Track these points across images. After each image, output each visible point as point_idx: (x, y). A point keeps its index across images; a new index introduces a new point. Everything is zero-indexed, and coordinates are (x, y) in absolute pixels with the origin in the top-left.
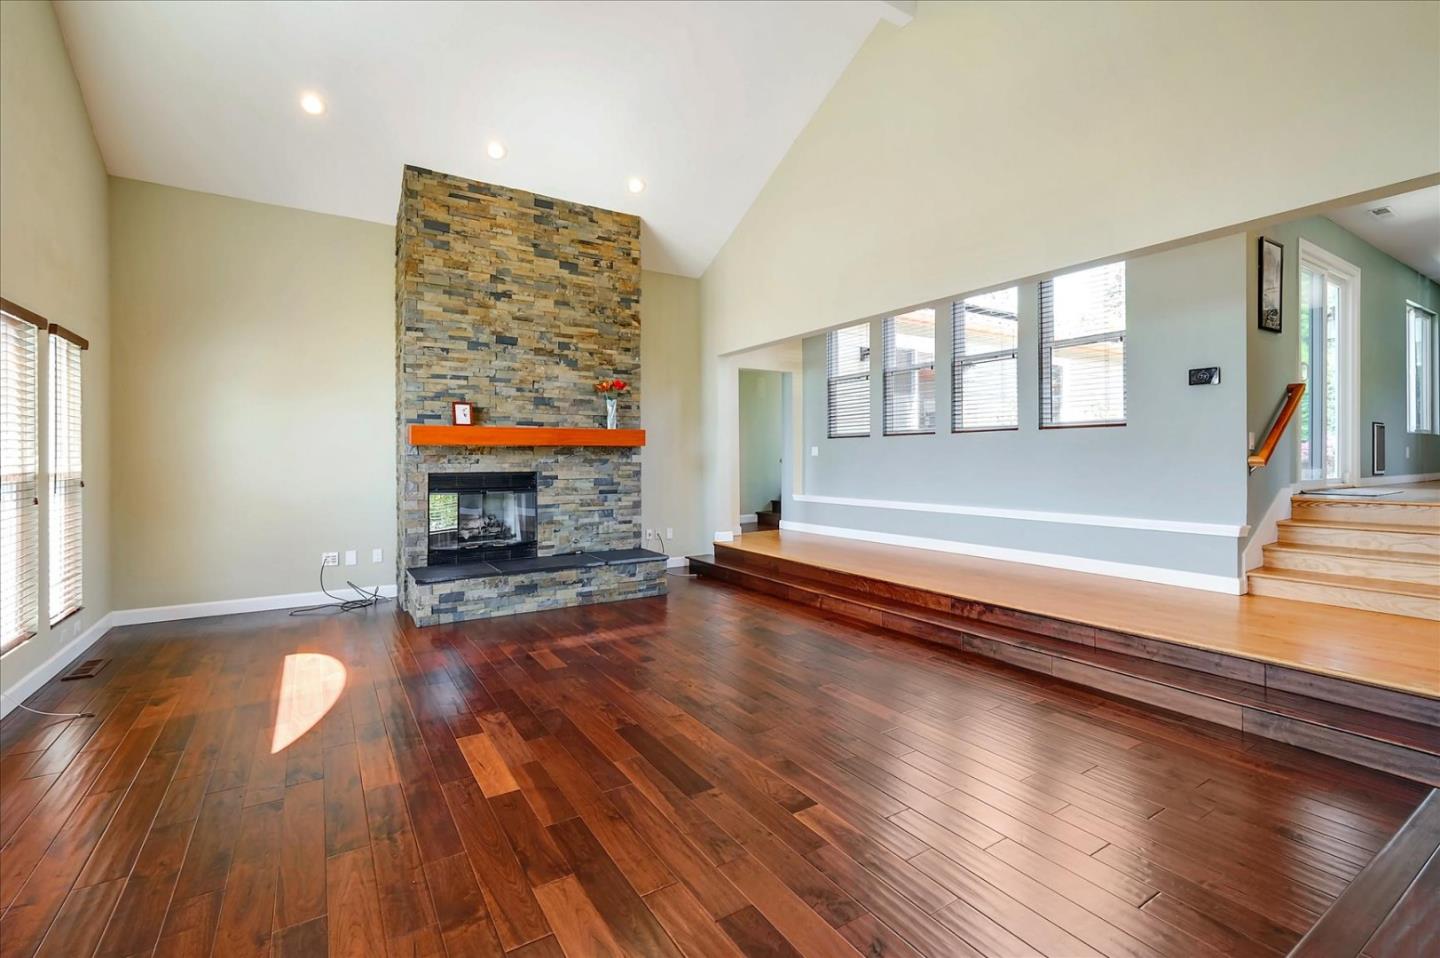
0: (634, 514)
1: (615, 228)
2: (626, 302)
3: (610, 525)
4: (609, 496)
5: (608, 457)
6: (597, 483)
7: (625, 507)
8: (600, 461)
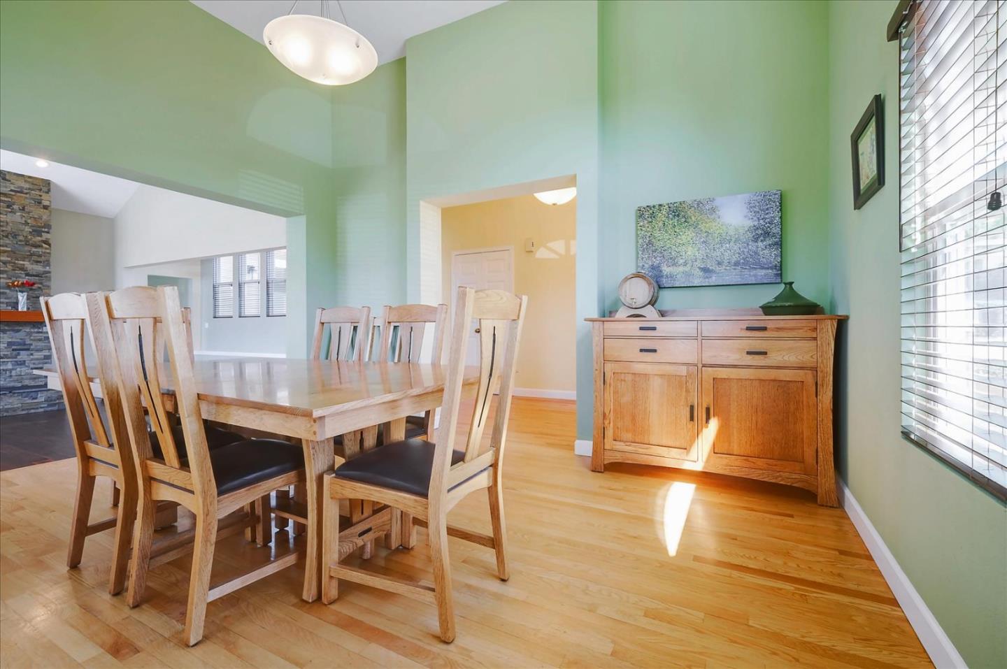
0: (46, 363)
1: (27, 186)
2: (37, 232)
3: (24, 370)
4: (21, 352)
5: (21, 328)
6: (10, 344)
7: (37, 359)
8: (13, 330)
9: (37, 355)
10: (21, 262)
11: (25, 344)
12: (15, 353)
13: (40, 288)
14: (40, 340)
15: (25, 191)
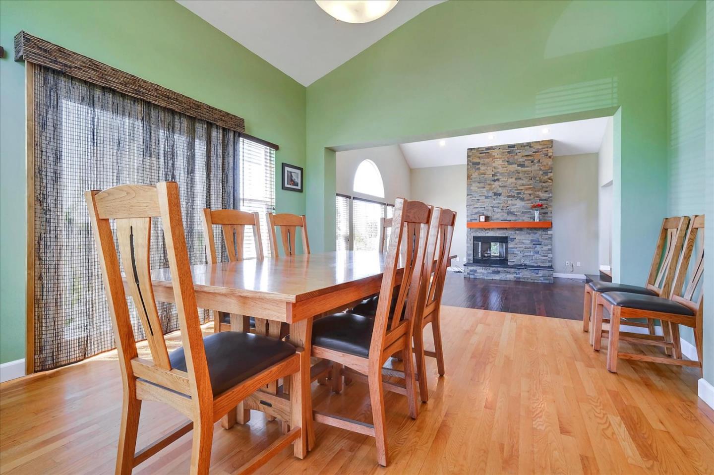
0: (550, 253)
2: (546, 173)
3: (538, 256)
4: (538, 246)
5: (537, 232)
6: (532, 241)
7: (544, 251)
8: (533, 233)
9: (545, 248)
10: (538, 193)
11: (539, 241)
12: (534, 246)
13: (546, 207)
14: (546, 239)
15: (540, 150)
